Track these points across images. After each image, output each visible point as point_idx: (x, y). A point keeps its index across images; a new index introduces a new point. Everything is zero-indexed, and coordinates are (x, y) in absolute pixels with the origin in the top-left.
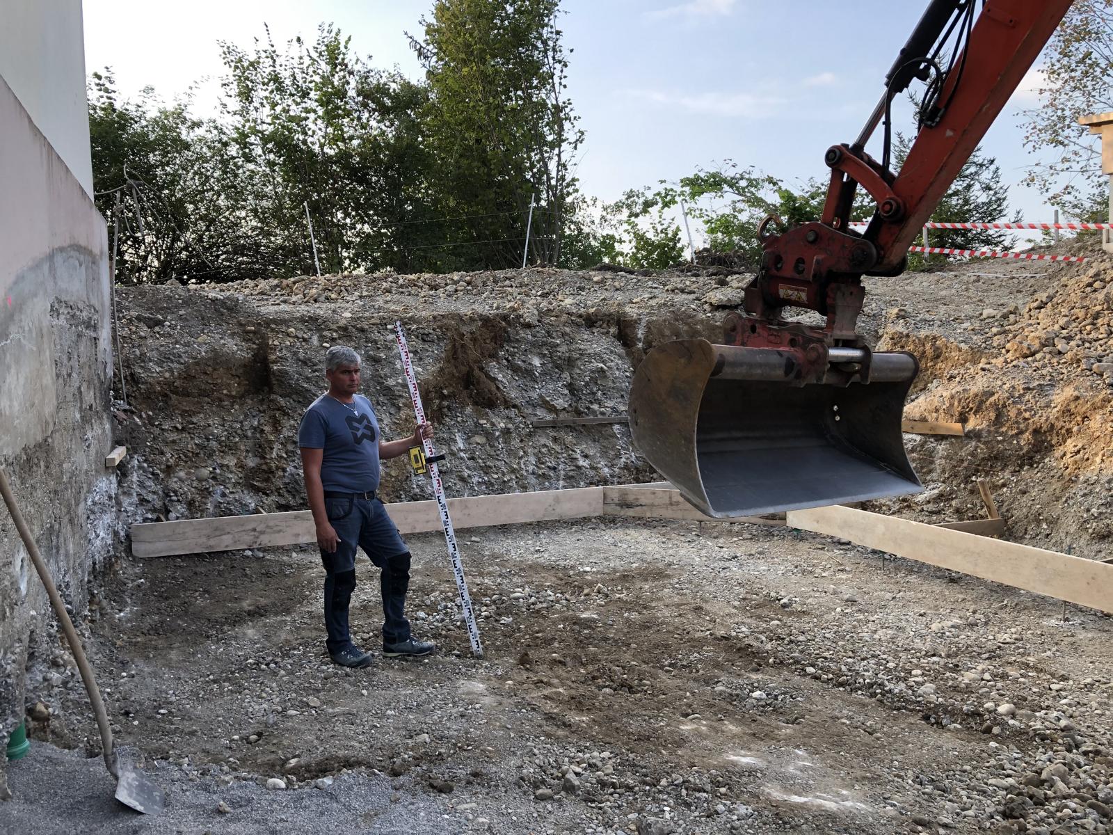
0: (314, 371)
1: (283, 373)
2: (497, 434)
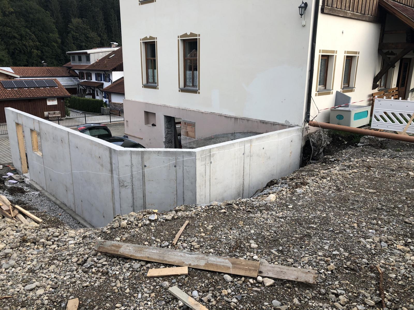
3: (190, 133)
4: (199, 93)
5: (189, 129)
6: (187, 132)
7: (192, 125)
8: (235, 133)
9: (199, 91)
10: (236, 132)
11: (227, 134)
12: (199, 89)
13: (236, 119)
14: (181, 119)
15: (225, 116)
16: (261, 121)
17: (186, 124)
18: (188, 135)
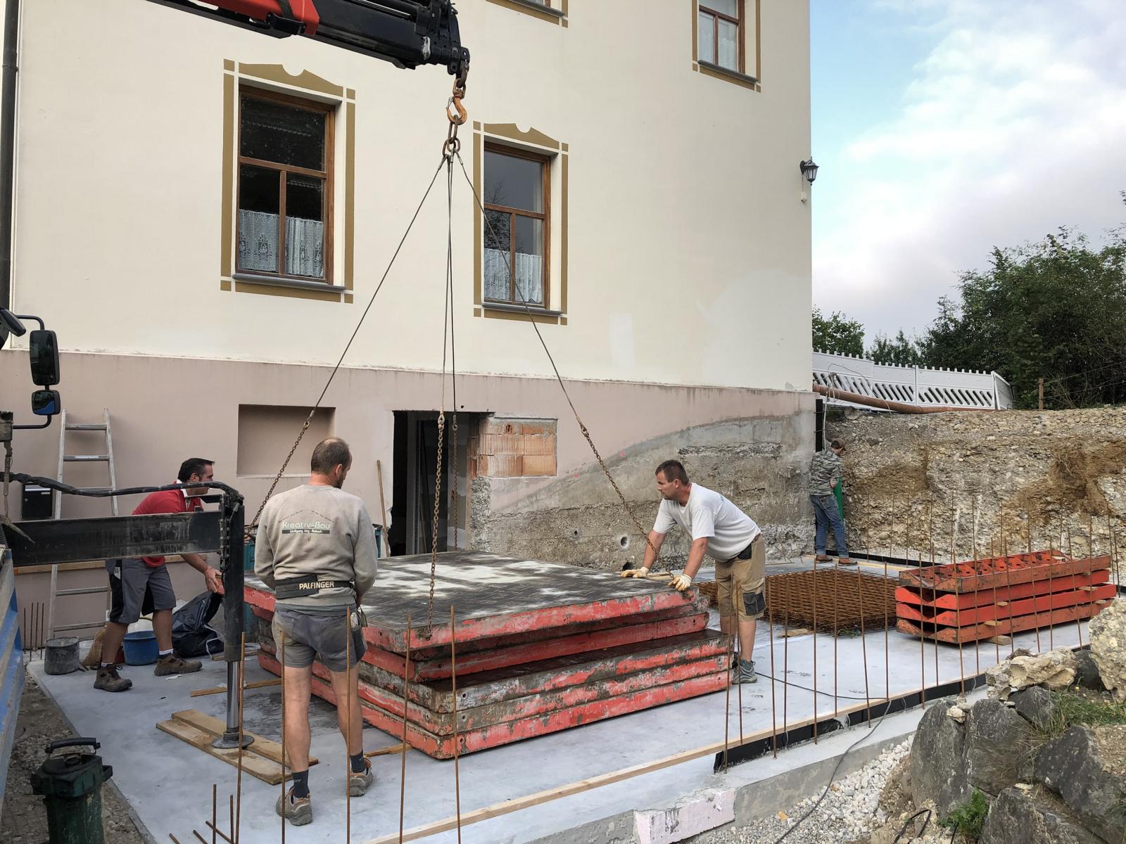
0: (947, 477)
1: (931, 477)
2: (1093, 537)
3: (531, 462)
4: (564, 322)
5: (528, 445)
7: (544, 428)
8: (688, 429)
9: (564, 316)
10: (692, 425)
12: (565, 311)
13: (691, 390)
14: (493, 413)
15: (661, 387)
16: (748, 390)
17: (516, 429)
18: (521, 472)
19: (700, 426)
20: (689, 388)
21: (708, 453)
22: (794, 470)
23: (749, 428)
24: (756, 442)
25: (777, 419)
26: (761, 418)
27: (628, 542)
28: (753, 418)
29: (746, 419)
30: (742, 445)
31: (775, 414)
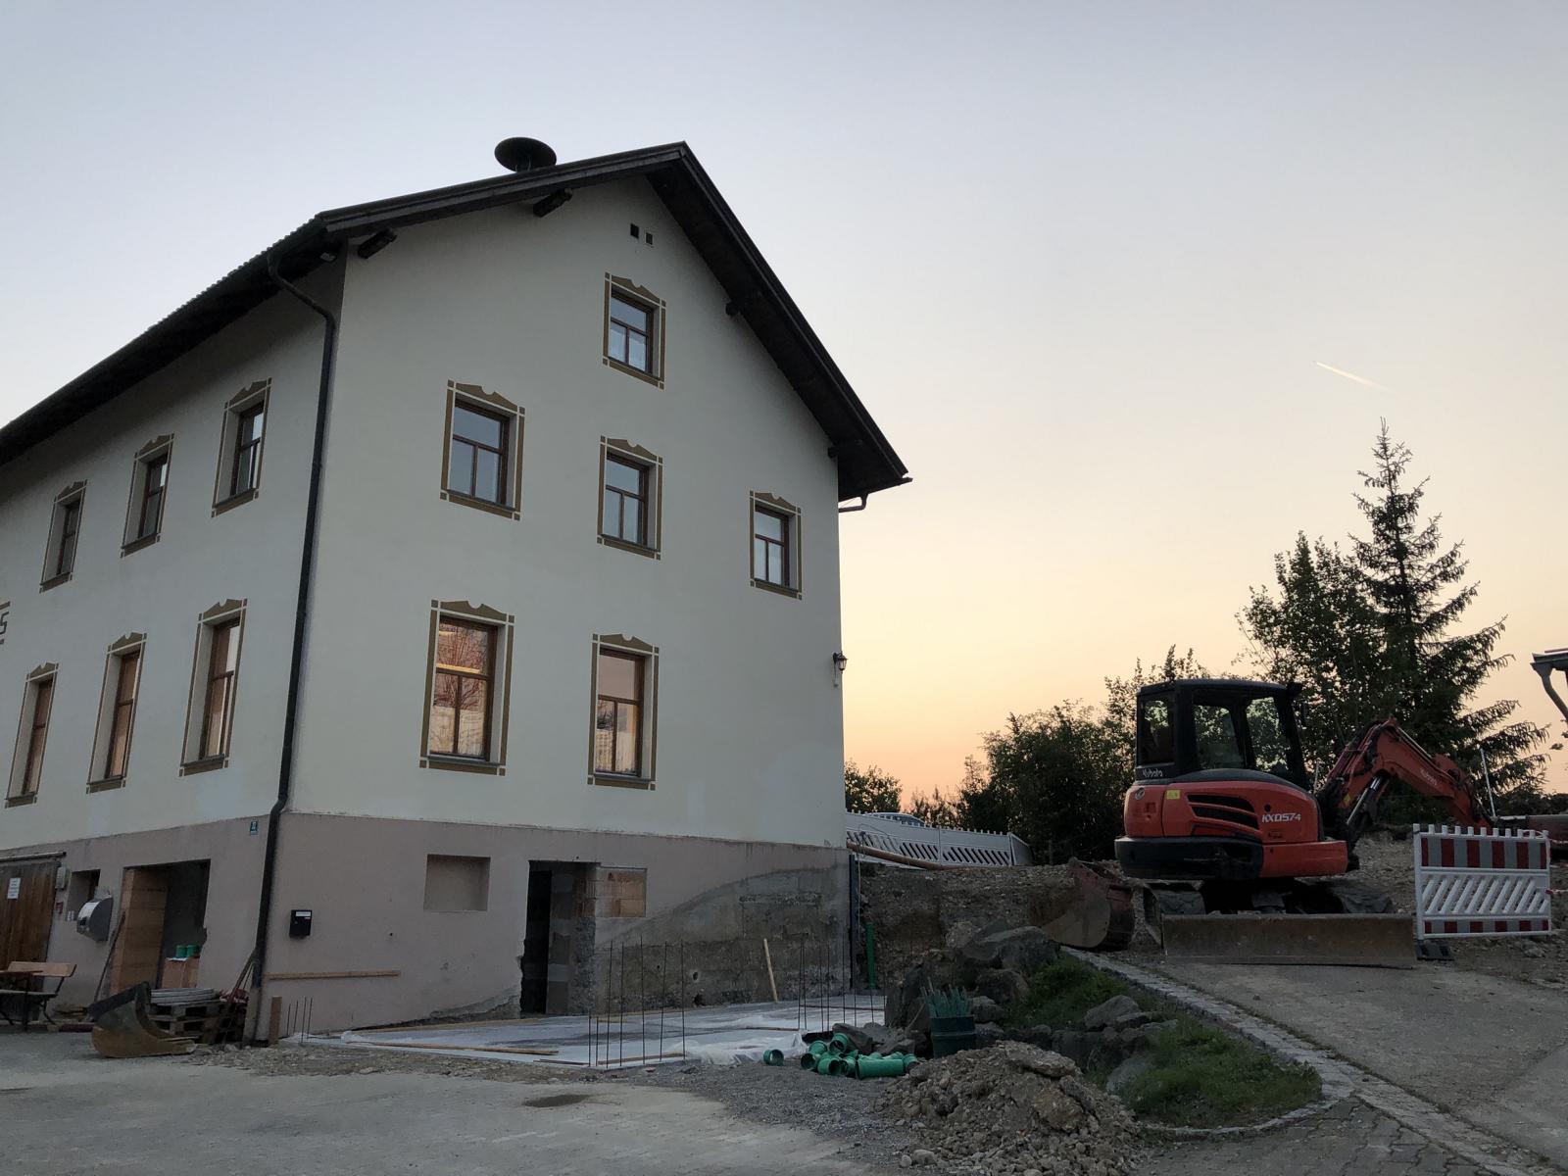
3: (628, 905)
4: (653, 788)
5: (625, 890)
6: (618, 902)
7: (638, 877)
8: (747, 879)
9: (653, 783)
10: (749, 876)
11: (729, 885)
12: (653, 778)
13: (749, 845)
14: (599, 863)
15: (727, 842)
16: (794, 846)
17: (615, 877)
18: (619, 913)
19: (757, 877)
20: (748, 844)
21: (762, 900)
22: (832, 917)
23: (795, 879)
24: (801, 892)
25: (818, 871)
26: (805, 870)
27: (699, 976)
28: (798, 871)
29: (793, 871)
30: (790, 893)
31: (816, 867)
